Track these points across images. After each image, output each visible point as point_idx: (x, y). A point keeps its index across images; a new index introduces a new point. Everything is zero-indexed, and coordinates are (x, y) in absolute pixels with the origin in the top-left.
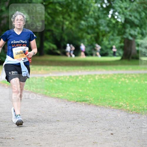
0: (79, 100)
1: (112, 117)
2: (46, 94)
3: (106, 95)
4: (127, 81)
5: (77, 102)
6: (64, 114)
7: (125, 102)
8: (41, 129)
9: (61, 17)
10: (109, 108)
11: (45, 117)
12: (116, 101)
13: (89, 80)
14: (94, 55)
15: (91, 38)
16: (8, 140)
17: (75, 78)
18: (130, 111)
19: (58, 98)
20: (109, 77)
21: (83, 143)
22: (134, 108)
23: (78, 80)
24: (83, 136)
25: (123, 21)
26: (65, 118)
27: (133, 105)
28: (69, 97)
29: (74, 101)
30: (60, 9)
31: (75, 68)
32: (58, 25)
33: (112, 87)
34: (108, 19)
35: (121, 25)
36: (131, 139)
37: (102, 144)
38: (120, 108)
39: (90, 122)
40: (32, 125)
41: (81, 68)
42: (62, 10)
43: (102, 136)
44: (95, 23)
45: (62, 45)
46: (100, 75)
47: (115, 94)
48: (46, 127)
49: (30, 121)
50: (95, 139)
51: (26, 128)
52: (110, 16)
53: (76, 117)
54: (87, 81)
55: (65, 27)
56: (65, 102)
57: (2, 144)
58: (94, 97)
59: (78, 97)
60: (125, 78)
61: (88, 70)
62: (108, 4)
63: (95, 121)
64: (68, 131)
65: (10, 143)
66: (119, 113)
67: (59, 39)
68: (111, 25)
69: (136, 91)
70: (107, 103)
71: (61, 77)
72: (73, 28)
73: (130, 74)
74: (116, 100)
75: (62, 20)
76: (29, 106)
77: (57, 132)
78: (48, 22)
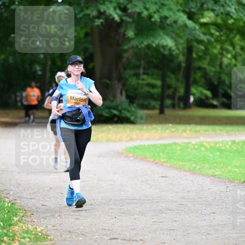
2: (193, 170)
6: (224, 202)
8: (187, 225)
9: (219, 47)
11: (194, 207)
16: (134, 244)
17: (241, 144)
19: (214, 176)
26: (224, 209)
28: (231, 174)
29: (240, 181)
30: (217, 34)
31: (240, 128)
40: (171, 220)
42: (221, 35)
45: (221, 91)
48: (195, 223)
49: (168, 213)
51: (161, 223)
55: (226, 61)
56: (225, 182)
64: (230, 230)
67: (216, 83)
71: (219, 142)
76: (167, 190)
77: (213, 230)
78: (197, 54)
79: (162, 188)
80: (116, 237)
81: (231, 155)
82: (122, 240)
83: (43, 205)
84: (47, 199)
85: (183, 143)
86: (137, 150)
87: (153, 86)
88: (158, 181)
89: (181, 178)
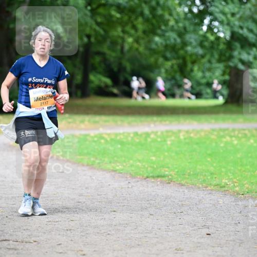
0: (151, 175)
1: (208, 205)
2: (92, 165)
3: (198, 167)
4: (236, 142)
5: (148, 179)
7: (232, 178)
8: (85, 225)
9: (119, 29)
10: (204, 189)
11: (92, 205)
12: (216, 176)
13: (169, 139)
14: (178, 96)
15: (172, 67)
16: (27, 245)
17: (144, 136)
18: (240, 194)
19: (115, 171)
20: (203, 134)
21: (158, 250)
22: (247, 188)
23: (149, 140)
24: (157, 238)
25: (228, 38)
26: (125, 207)
27: (245, 184)
28: (133, 169)
29: (143, 177)
30: (118, 15)
31: (143, 118)
32: (114, 43)
33: (209, 152)
34: (201, 33)
35: (224, 43)
36: (241, 243)
37: (190, 251)
38: (224, 189)
39: (170, 213)
40: (68, 219)
41: (155, 118)
42: (121, 18)
43: (191, 239)
44: (179, 40)
45: (122, 79)
46: (187, 132)
47: (215, 165)
48: (94, 223)
49: (65, 212)
50: (180, 242)
51: (57, 223)
52: (205, 28)
53: (146, 205)
54: (165, 141)
55: (127, 47)
56: (126, 178)
57: (16, 252)
58: (176, 170)
59: (149, 169)
60: (231, 137)
61: (167, 122)
62: (202, 8)
63: (179, 211)
64: (132, 230)
65: (30, 250)
66: (220, 198)
67: (116, 69)
68: (206, 44)
69: (250, 160)
70: (200, 180)
71: (120, 134)
72: (141, 49)
73: (239, 130)
74: (216, 174)
75: (121, 34)
76: (64, 186)
77: (113, 230)
78: (96, 39)
79: (58, 185)
80: (7, 239)
81: (134, 148)
82: (13, 241)
85: (81, 135)
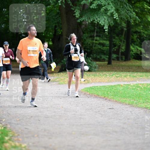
19: (146, 108)
79: (110, 117)
83: (26, 129)
84: (29, 124)
86: (92, 90)
87: (103, 45)
88: (107, 111)
89: (123, 110)
